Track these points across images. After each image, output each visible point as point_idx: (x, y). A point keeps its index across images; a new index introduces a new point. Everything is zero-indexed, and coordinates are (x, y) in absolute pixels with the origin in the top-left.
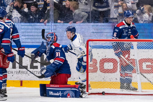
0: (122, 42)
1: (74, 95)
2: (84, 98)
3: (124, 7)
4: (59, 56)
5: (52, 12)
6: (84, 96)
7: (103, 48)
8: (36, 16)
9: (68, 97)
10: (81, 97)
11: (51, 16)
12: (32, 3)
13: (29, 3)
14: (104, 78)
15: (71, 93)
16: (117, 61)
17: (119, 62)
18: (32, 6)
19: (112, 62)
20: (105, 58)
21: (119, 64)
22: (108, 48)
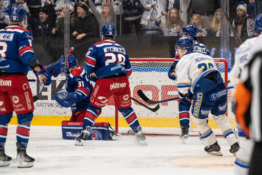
0: (164, 62)
1: (101, 137)
2: (115, 140)
3: (171, 15)
4: (83, 86)
5: (68, 20)
6: (114, 138)
7: (139, 71)
8: (46, 26)
9: (92, 139)
10: (110, 139)
11: (66, 26)
12: (38, 8)
13: (35, 8)
14: (140, 112)
15: (97, 134)
16: (157, 89)
17: (160, 90)
18: (40, 13)
19: (151, 90)
20: (142, 84)
21: (160, 93)
22: (145, 71)
